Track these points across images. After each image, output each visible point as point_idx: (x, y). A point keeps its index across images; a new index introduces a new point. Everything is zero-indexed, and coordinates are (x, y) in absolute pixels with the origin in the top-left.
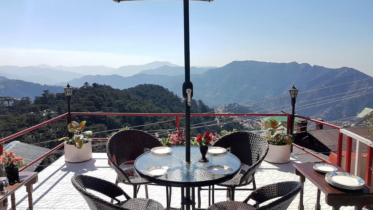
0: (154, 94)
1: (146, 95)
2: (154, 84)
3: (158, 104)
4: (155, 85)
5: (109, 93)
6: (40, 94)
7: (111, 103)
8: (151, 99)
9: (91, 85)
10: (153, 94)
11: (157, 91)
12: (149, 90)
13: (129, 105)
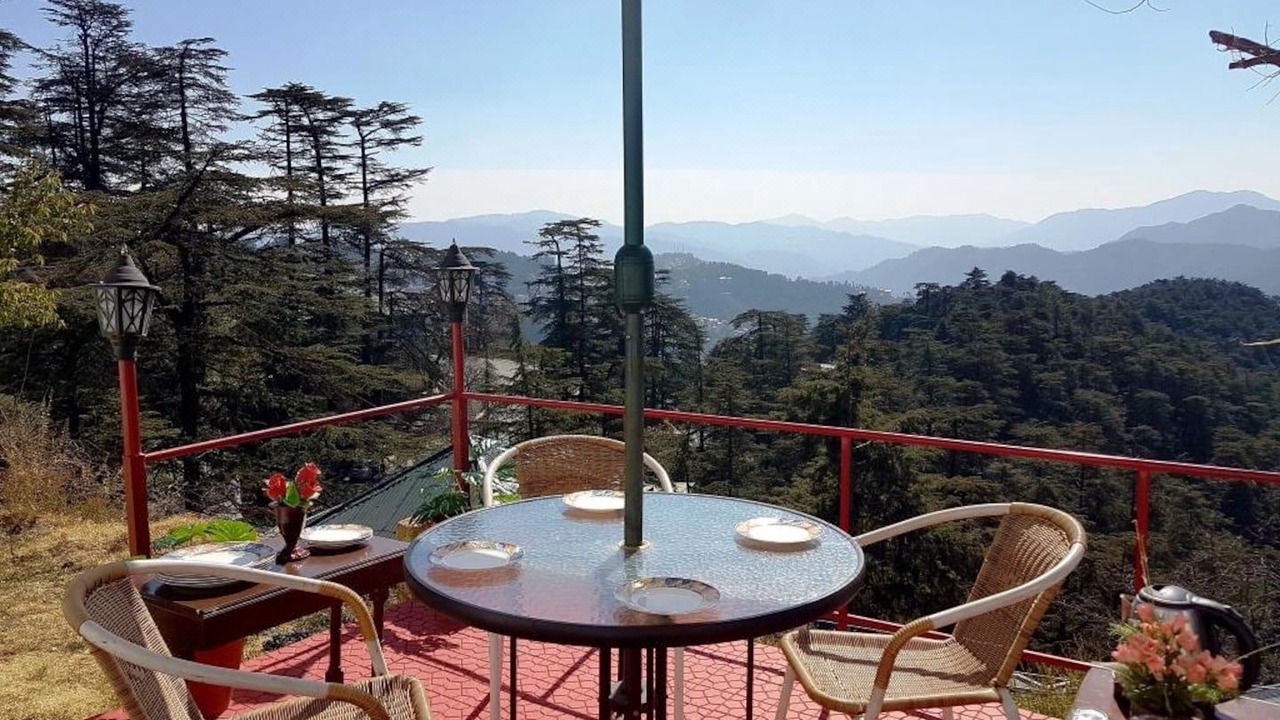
0: (1224, 317)
1: (1189, 322)
2: (1220, 279)
3: (1244, 358)
4: (1223, 283)
5: (1065, 307)
6: (837, 308)
7: (1078, 346)
8: (1213, 338)
9: (994, 277)
10: (1217, 316)
11: (1236, 309)
12: (1202, 300)
13: (1145, 354)
